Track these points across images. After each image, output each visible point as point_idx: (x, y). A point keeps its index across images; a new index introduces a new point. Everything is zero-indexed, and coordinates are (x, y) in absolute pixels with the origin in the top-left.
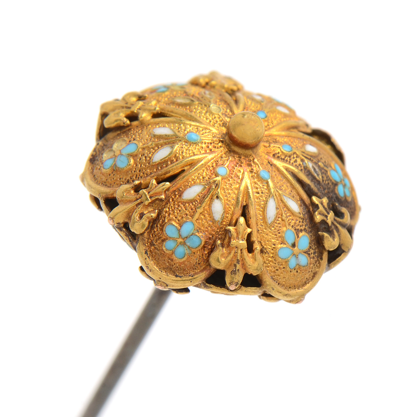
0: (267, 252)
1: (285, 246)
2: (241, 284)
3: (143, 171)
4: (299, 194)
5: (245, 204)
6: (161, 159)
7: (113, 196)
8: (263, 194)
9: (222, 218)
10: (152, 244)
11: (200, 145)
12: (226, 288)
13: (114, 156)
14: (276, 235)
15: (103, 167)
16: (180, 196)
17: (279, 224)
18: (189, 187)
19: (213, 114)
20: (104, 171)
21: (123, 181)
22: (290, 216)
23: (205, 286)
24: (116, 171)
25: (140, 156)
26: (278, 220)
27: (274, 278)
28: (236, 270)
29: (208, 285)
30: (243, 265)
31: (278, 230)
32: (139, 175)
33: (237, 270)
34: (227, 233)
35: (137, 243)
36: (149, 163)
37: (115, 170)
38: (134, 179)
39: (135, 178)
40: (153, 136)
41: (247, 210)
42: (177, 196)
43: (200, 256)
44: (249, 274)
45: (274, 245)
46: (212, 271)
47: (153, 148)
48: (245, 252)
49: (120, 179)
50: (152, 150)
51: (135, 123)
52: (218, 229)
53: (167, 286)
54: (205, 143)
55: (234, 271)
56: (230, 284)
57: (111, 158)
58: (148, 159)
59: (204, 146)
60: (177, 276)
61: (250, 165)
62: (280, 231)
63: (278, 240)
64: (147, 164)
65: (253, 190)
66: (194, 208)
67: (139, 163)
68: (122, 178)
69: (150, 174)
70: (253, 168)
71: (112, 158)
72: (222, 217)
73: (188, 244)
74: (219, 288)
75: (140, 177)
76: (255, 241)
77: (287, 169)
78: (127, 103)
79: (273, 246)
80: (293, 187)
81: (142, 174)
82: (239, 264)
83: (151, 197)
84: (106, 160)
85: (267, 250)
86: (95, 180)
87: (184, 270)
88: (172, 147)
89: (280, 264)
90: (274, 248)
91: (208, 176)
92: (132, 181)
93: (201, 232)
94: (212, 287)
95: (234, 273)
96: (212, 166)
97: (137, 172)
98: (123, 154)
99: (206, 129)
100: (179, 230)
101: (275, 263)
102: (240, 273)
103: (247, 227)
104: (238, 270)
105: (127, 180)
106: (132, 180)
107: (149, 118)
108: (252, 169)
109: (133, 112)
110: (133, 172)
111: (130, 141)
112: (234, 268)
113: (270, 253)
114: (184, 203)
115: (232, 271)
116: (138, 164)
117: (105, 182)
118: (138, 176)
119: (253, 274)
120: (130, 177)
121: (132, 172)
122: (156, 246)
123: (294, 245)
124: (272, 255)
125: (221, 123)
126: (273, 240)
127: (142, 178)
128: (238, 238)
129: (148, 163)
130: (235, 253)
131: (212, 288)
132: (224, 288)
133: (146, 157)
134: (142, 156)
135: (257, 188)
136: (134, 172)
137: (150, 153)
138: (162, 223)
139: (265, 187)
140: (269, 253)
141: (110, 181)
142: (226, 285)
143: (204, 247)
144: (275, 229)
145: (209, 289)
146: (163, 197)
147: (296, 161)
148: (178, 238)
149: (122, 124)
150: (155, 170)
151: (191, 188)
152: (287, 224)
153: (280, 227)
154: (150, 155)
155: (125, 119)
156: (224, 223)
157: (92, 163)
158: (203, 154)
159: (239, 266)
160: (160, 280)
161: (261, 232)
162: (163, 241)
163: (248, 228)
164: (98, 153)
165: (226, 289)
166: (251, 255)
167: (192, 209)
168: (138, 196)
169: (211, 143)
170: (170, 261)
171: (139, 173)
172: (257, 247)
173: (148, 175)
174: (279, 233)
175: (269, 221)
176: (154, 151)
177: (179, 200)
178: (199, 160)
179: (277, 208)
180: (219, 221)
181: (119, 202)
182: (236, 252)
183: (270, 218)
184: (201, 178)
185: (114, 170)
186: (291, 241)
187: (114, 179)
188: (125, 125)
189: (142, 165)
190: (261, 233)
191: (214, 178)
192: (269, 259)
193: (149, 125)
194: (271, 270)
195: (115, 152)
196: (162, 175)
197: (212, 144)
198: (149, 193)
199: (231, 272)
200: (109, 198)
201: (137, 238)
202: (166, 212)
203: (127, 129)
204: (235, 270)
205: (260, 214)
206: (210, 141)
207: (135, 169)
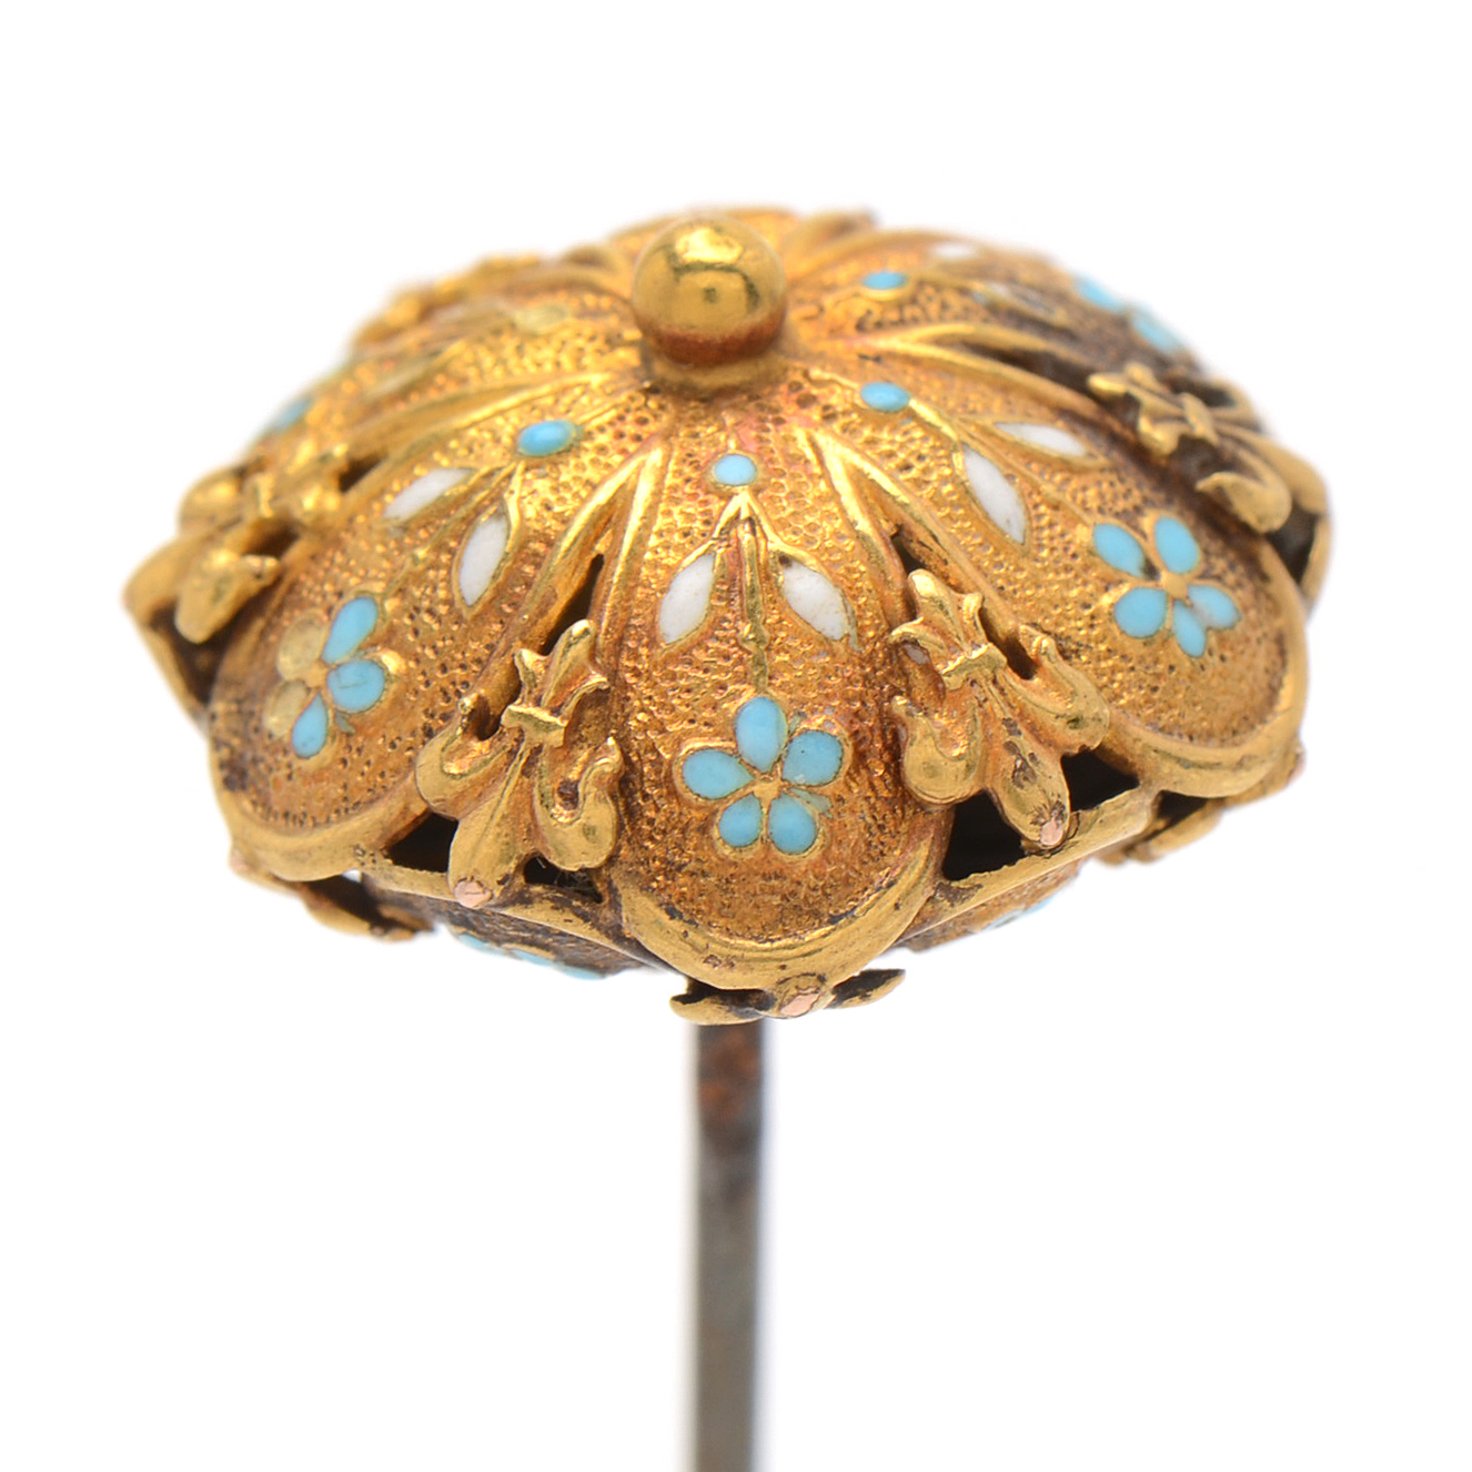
0: (1079, 644)
1: (1125, 589)
2: (1073, 808)
3: (453, 659)
4: (1039, 400)
5: (888, 527)
6: (491, 574)
7: (410, 819)
8: (928, 460)
9: (849, 618)
10: (671, 870)
11: (587, 445)
12: (1031, 854)
13: (312, 695)
14: (1067, 569)
15: (300, 757)
16: (653, 643)
17: (1051, 525)
18: (662, 592)
19: (548, 338)
20: (310, 765)
21: (408, 745)
22: (1066, 481)
23: (955, 896)
24: (359, 729)
25: (407, 621)
26: (1040, 516)
27: (1161, 724)
28: (1024, 760)
29: (961, 884)
30: (1035, 731)
31: (1066, 549)
32: (454, 683)
33: (1028, 759)
34: (905, 658)
35: (615, 905)
36: (459, 620)
37: (353, 731)
38: (442, 708)
39: (443, 704)
40: (398, 534)
41: (914, 545)
42: (644, 651)
43: (867, 798)
44: (1076, 751)
45: (1087, 606)
46: (943, 823)
47: (435, 566)
48: (1011, 679)
49: (393, 745)
50: (431, 573)
51: (296, 552)
52: (863, 667)
53: (822, 979)
54: (601, 429)
55: (1021, 769)
56: (1037, 827)
57: (305, 708)
58: (442, 610)
59: (603, 439)
60: (833, 920)
61: (805, 402)
62: (1073, 549)
63: (1085, 583)
64: (455, 628)
65: (886, 468)
66: (733, 646)
67: (424, 647)
68: (399, 738)
69: (487, 652)
70: (824, 402)
71: (310, 704)
72: (849, 614)
73: (799, 779)
74: (1005, 867)
75: (459, 687)
76: (1016, 631)
77: (939, 341)
78: (212, 518)
79: (1087, 612)
80: (1005, 388)
81: (458, 671)
82: (1020, 733)
83: (555, 712)
84: (292, 730)
85: (1077, 639)
86: (302, 823)
87: (847, 882)
88: (502, 514)
89: (1149, 660)
90: (1092, 617)
91: (699, 517)
92: (441, 722)
93: (813, 711)
94: (977, 883)
95: (1026, 779)
96: (688, 480)
97: (436, 678)
98: (337, 662)
99: (565, 390)
100: (736, 754)
101: (1132, 669)
102: (1043, 765)
103: (958, 595)
104: (1032, 756)
105: (420, 732)
106: (437, 717)
107: (332, 501)
108: (826, 408)
109: (262, 522)
110: (422, 688)
111: (329, 611)
112: (1014, 757)
113: (1092, 645)
114: (684, 654)
115: (1014, 772)
116: (419, 650)
117: (345, 799)
118: (451, 687)
119: (1088, 744)
120: (426, 712)
121: (416, 692)
122: (692, 866)
123: (1150, 571)
124: (1103, 647)
125: (599, 343)
126: (1075, 592)
127: (471, 684)
128: (954, 648)
129: (456, 623)
130: (980, 706)
131: (980, 886)
132: (1024, 856)
133: (430, 611)
134: (412, 617)
135: (891, 455)
136: (427, 684)
137: (435, 589)
138: (658, 772)
139: (918, 434)
140: (1087, 647)
141: (359, 778)
142: (1023, 843)
143: (860, 758)
144: (1053, 549)
145: (973, 899)
146: (597, 679)
147: (944, 306)
148: (753, 784)
149: (254, 587)
150: (497, 627)
151: (670, 593)
152: (1079, 511)
153: (1062, 535)
154: (442, 594)
155: (254, 562)
156: (871, 634)
157: (243, 787)
158: (622, 464)
159: (1026, 744)
160: (785, 974)
161: (1011, 588)
162: (704, 829)
163: (963, 596)
164: (236, 742)
165: (1034, 856)
166: (1036, 681)
167: (727, 658)
168: (509, 743)
169: (621, 418)
170: (774, 882)
171: (445, 675)
172: (1038, 644)
173: (484, 658)
174: (1074, 556)
175: (1016, 533)
176: (443, 573)
177: (659, 655)
178: (625, 495)
179: (1009, 478)
180: (848, 635)
181: (450, 814)
182: (982, 699)
183: (1008, 521)
184: (677, 538)
185: (349, 735)
186: (1132, 563)
187: (373, 761)
188: (266, 581)
189: (440, 644)
190: (1015, 591)
191: (723, 508)
192: (1103, 665)
193: (351, 520)
194: (1132, 704)
195: (303, 682)
196: (536, 622)
197: (630, 418)
198: (538, 702)
199: (1013, 777)
200: (401, 837)
201: (600, 887)
202: (645, 728)
203: (282, 589)
204: (1019, 763)
205: (964, 532)
206: (613, 413)
207: (424, 673)
